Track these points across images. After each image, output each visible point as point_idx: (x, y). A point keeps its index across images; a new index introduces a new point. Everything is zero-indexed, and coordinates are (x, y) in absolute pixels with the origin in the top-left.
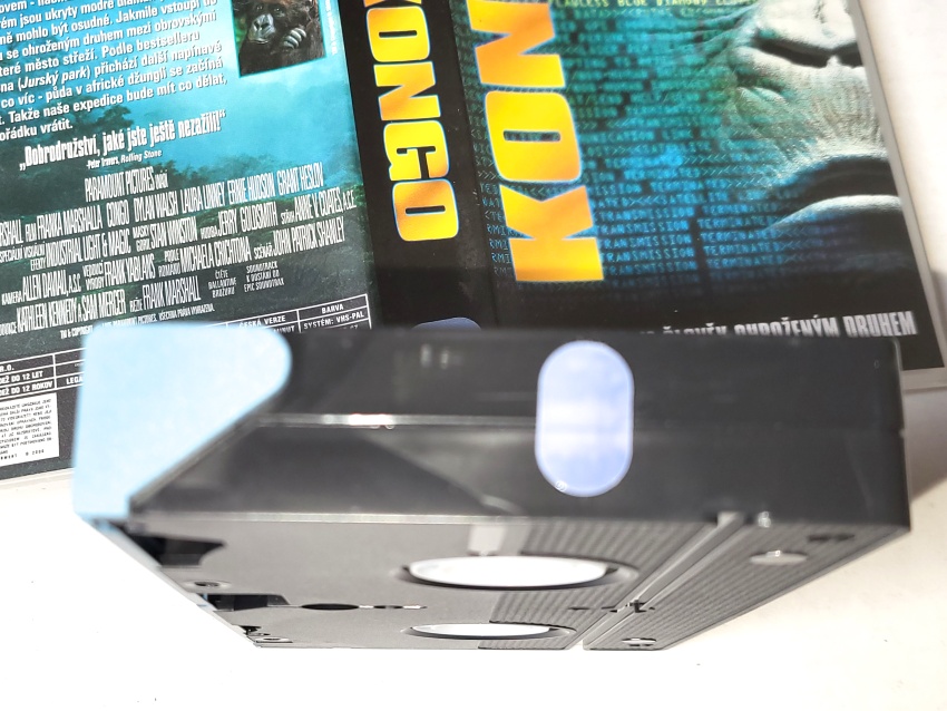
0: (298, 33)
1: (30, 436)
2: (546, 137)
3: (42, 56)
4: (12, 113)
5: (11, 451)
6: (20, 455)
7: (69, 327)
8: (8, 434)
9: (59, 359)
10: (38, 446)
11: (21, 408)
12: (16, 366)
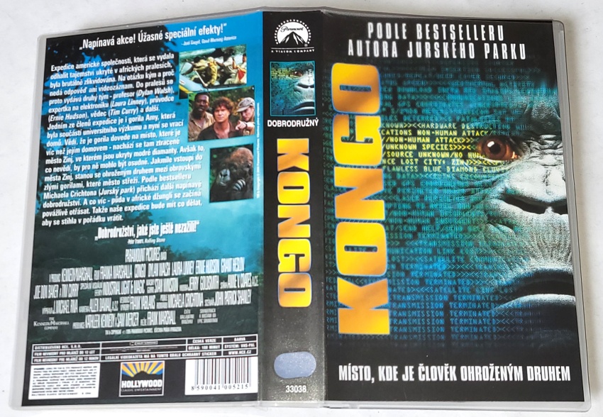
0: (241, 182)
1: (85, 384)
2: (369, 249)
3: (112, 178)
4: (94, 208)
5: (75, 391)
6: (80, 394)
7: (110, 329)
8: (75, 381)
9: (104, 345)
10: (88, 390)
11: (83, 369)
12: (83, 346)
